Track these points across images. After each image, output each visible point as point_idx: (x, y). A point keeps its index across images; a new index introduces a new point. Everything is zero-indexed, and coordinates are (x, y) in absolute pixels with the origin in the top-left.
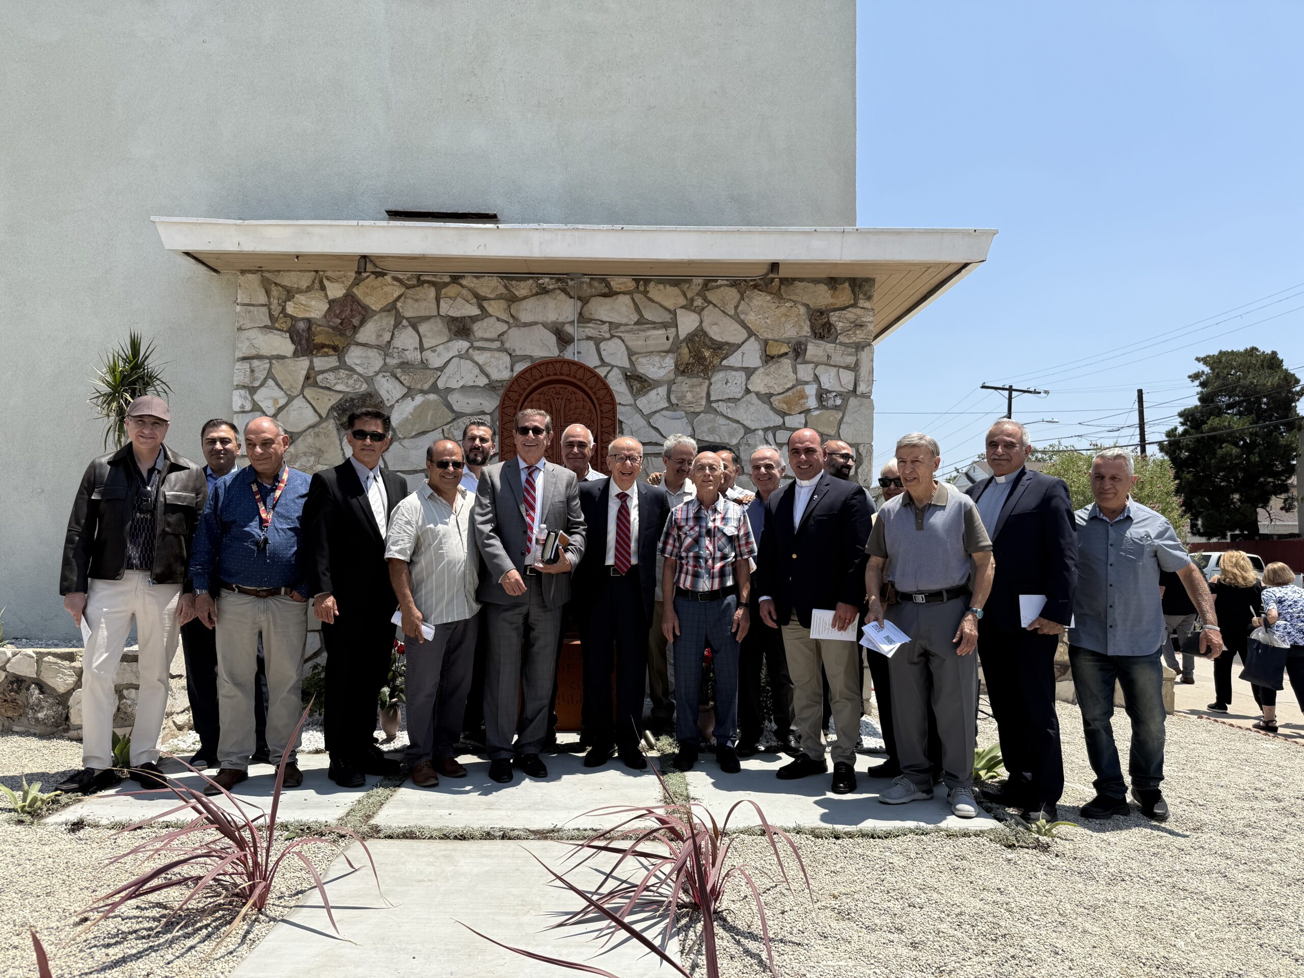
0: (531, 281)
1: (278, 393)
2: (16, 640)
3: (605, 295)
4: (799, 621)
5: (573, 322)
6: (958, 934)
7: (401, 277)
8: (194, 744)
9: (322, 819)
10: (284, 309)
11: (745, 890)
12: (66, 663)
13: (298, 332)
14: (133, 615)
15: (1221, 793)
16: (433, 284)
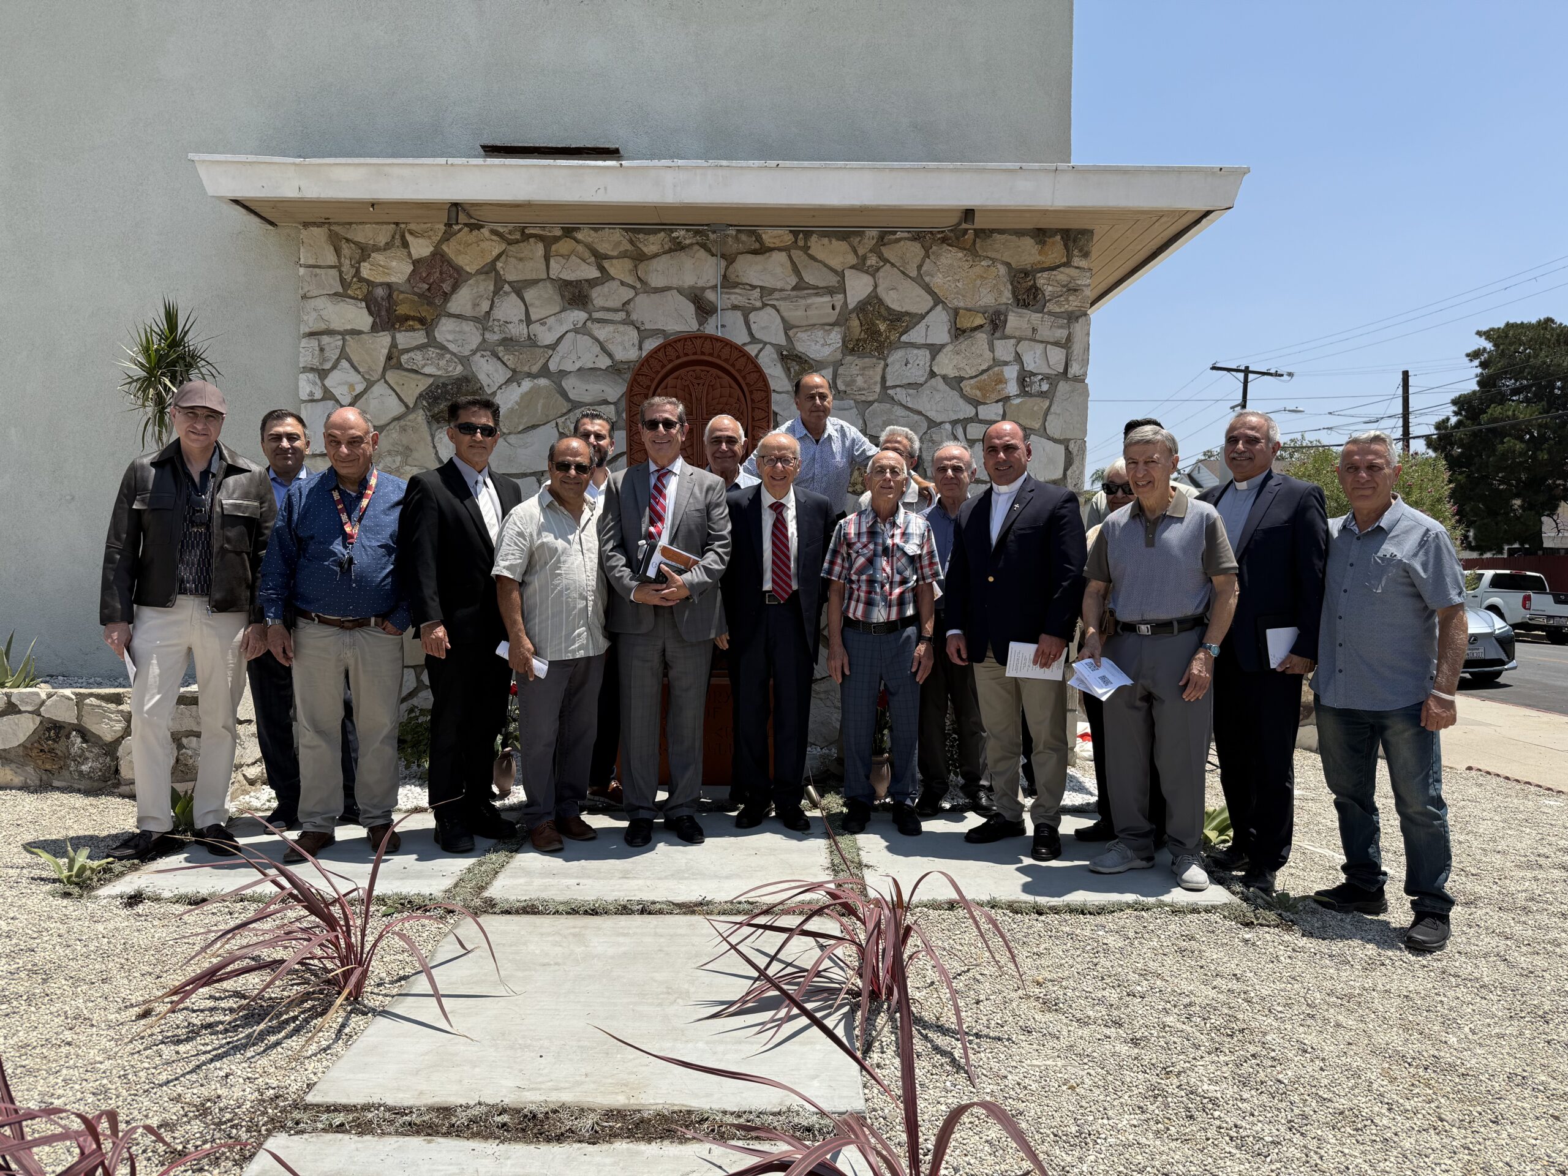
0: (662, 234)
1: (355, 378)
2: (50, 678)
3: (755, 252)
4: (996, 658)
5: (716, 286)
6: (1187, 1028)
7: (501, 230)
8: (269, 801)
9: (426, 891)
10: (358, 271)
11: (932, 975)
12: (112, 706)
13: (376, 299)
14: (190, 649)
15: (1498, 860)
16: (540, 238)
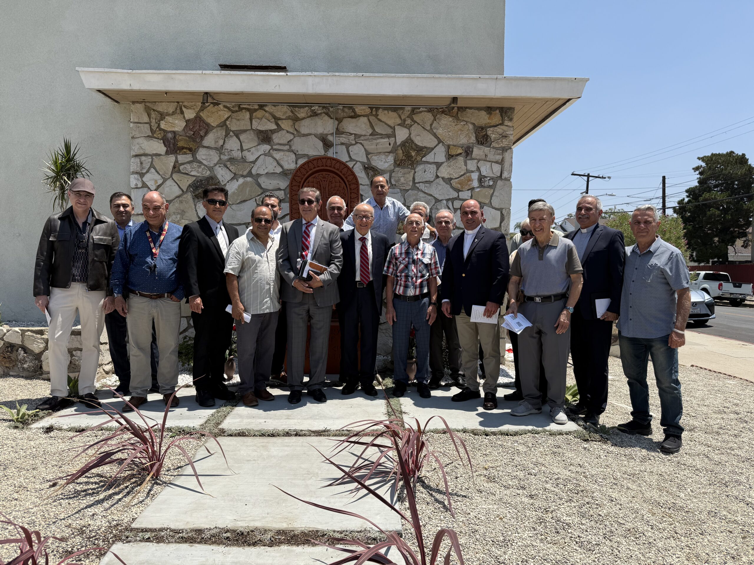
0: (307, 108)
1: (157, 177)
2: (9, 322)
3: (352, 117)
4: (466, 313)
5: (333, 133)
6: (556, 490)
7: (229, 106)
8: (116, 382)
9: (191, 425)
10: (159, 125)
11: (435, 465)
12: (39, 336)
13: (168, 139)
14: (77, 309)
15: (705, 409)
16: (248, 110)
